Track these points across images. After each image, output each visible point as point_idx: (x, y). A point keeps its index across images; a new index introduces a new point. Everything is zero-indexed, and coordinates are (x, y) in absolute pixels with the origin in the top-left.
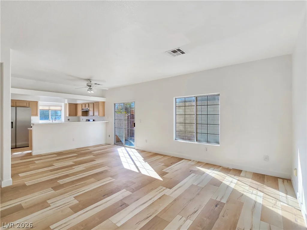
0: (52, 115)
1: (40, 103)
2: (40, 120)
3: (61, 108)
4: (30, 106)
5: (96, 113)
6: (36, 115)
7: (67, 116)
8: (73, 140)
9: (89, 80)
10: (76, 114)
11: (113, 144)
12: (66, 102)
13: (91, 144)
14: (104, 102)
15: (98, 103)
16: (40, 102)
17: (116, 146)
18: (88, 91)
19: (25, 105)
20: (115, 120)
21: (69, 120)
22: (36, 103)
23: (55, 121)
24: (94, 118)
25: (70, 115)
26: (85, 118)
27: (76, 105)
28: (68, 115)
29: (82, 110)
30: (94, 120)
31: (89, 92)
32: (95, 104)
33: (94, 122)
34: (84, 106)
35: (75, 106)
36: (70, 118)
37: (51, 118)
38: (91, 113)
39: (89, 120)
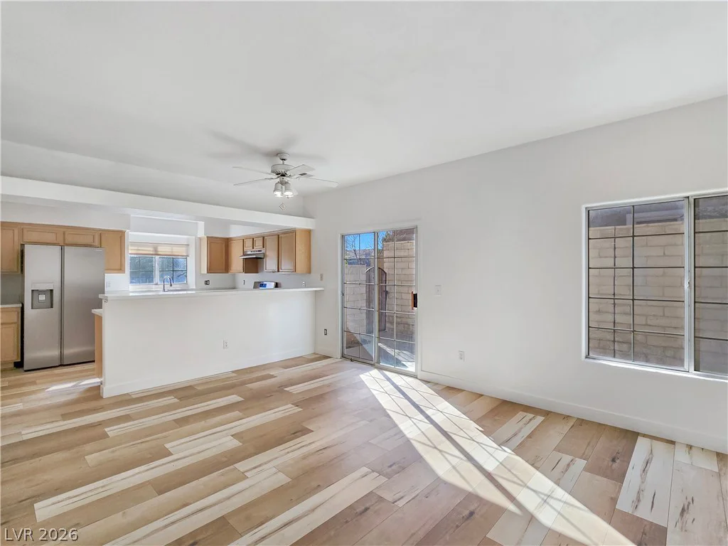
0: (162, 271)
1: (131, 236)
2: (131, 282)
3: (187, 251)
4: (102, 245)
5: (286, 266)
6: (121, 269)
7: (202, 272)
8: (225, 346)
9: (279, 154)
10: (226, 268)
11: (339, 356)
12: (201, 233)
13: (276, 356)
14: (309, 232)
15: (292, 233)
16: (130, 233)
17: (348, 363)
18: (276, 190)
19: (88, 240)
20: (343, 283)
21: (207, 283)
22: (120, 236)
23: (171, 285)
24: (278, 278)
25: (210, 270)
26: (253, 278)
27: (227, 242)
28: (204, 270)
29: (244, 255)
30: (277, 285)
31: (278, 194)
32: (284, 239)
33: (277, 290)
34: (248, 243)
35: (224, 245)
36: (212, 277)
37: (161, 276)
38: (270, 264)
39: (262, 285)
